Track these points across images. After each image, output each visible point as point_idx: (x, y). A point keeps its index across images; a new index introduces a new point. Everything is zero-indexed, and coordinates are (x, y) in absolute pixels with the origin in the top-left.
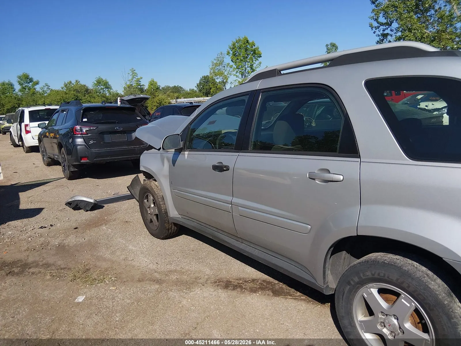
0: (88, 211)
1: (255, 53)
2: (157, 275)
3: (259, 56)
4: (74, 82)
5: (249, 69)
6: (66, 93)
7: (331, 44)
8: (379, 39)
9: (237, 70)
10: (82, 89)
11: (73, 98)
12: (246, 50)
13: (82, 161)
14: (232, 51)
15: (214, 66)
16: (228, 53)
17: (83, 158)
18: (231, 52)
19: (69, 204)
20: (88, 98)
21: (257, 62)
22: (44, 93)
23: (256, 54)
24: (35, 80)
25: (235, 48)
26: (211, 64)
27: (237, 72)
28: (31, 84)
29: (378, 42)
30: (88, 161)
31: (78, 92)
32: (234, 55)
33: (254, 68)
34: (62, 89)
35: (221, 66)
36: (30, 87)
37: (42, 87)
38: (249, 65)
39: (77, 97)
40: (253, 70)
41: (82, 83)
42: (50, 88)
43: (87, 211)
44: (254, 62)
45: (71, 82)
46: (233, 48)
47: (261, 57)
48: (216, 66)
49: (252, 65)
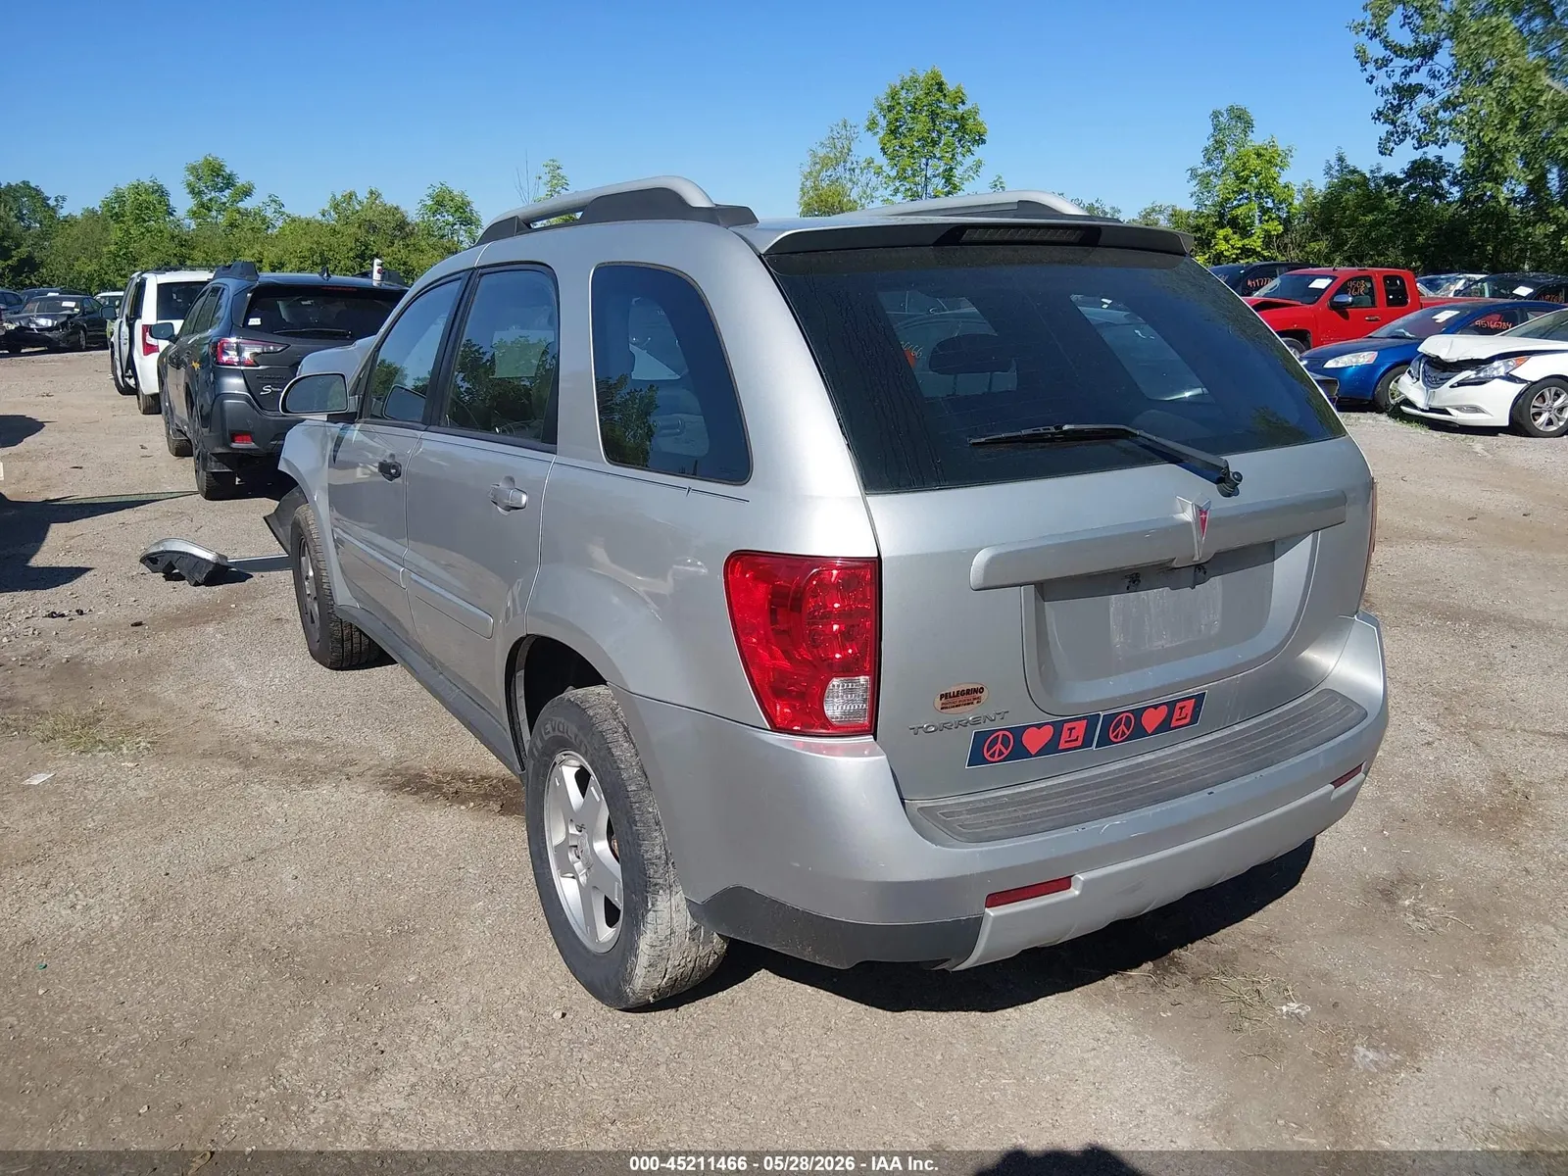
0: (200, 585)
1: (962, 127)
2: (256, 749)
3: (977, 138)
4: (362, 195)
5: (939, 182)
6: (334, 232)
7: (1231, 110)
8: (1383, 105)
9: (898, 184)
10: (387, 222)
11: (351, 249)
12: (933, 116)
13: (234, 445)
14: (885, 116)
15: (818, 167)
16: (872, 125)
17: (238, 435)
18: (883, 123)
19: (151, 560)
20: (402, 251)
21: (969, 161)
22: (264, 227)
23: (968, 132)
24: (241, 181)
25: (898, 107)
26: (808, 160)
27: (896, 191)
28: (227, 192)
29: (1380, 113)
30: (252, 445)
31: (373, 228)
32: (892, 132)
33: (956, 180)
34: (324, 216)
35: (840, 169)
36: (224, 204)
37: (261, 205)
38: (941, 170)
39: (363, 248)
40: (952, 188)
41: (390, 199)
42: (283, 209)
43: (197, 584)
44: (959, 158)
45: (351, 196)
46: (890, 109)
47: (984, 142)
48: (823, 167)
49: (951, 169)
